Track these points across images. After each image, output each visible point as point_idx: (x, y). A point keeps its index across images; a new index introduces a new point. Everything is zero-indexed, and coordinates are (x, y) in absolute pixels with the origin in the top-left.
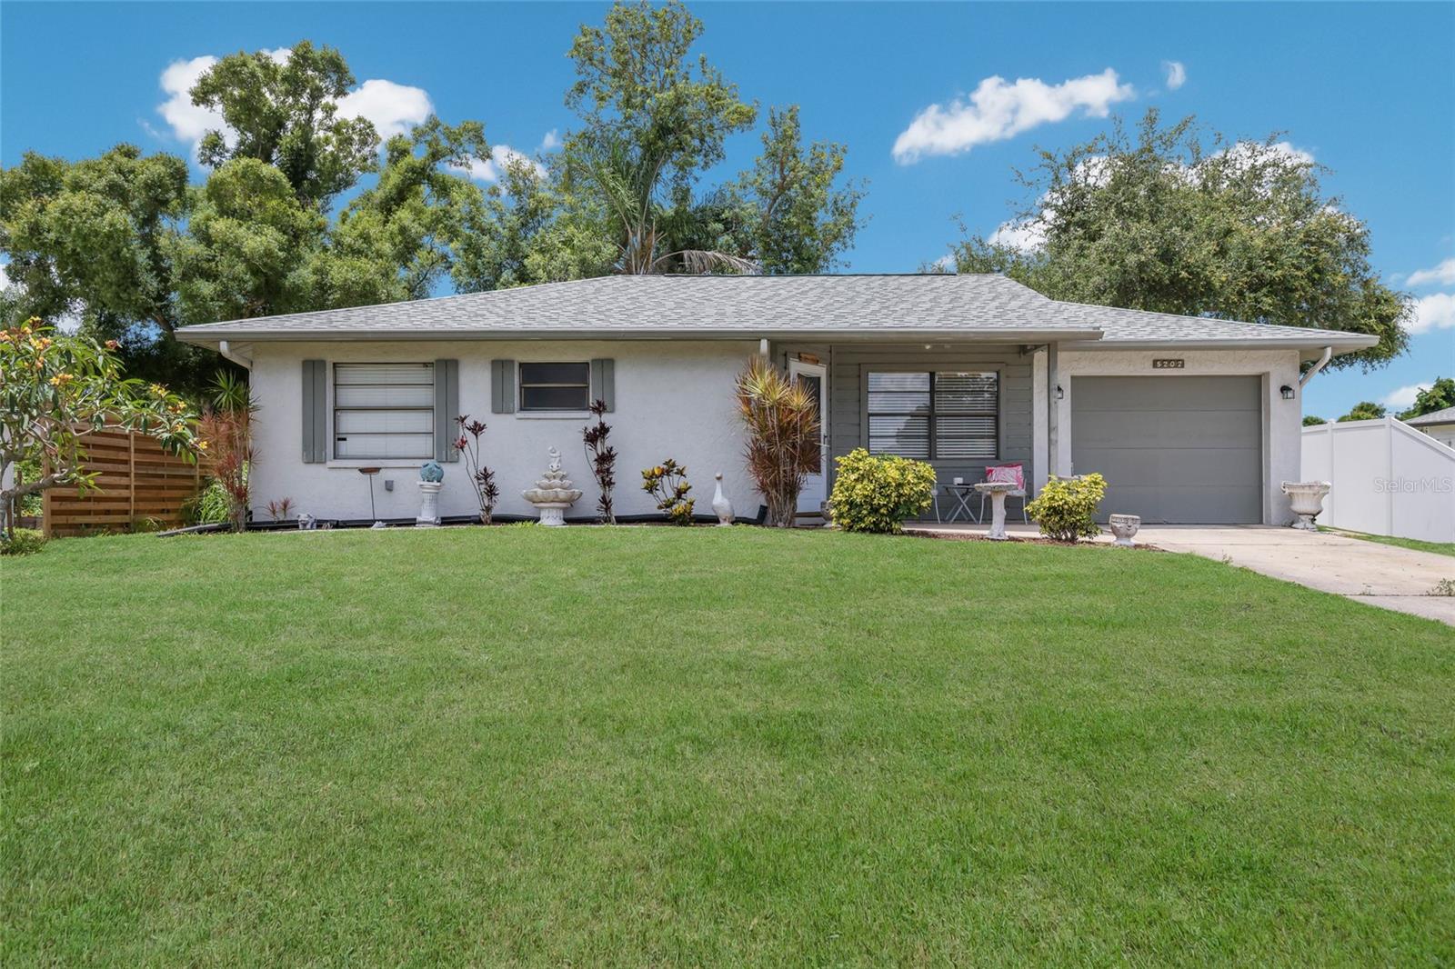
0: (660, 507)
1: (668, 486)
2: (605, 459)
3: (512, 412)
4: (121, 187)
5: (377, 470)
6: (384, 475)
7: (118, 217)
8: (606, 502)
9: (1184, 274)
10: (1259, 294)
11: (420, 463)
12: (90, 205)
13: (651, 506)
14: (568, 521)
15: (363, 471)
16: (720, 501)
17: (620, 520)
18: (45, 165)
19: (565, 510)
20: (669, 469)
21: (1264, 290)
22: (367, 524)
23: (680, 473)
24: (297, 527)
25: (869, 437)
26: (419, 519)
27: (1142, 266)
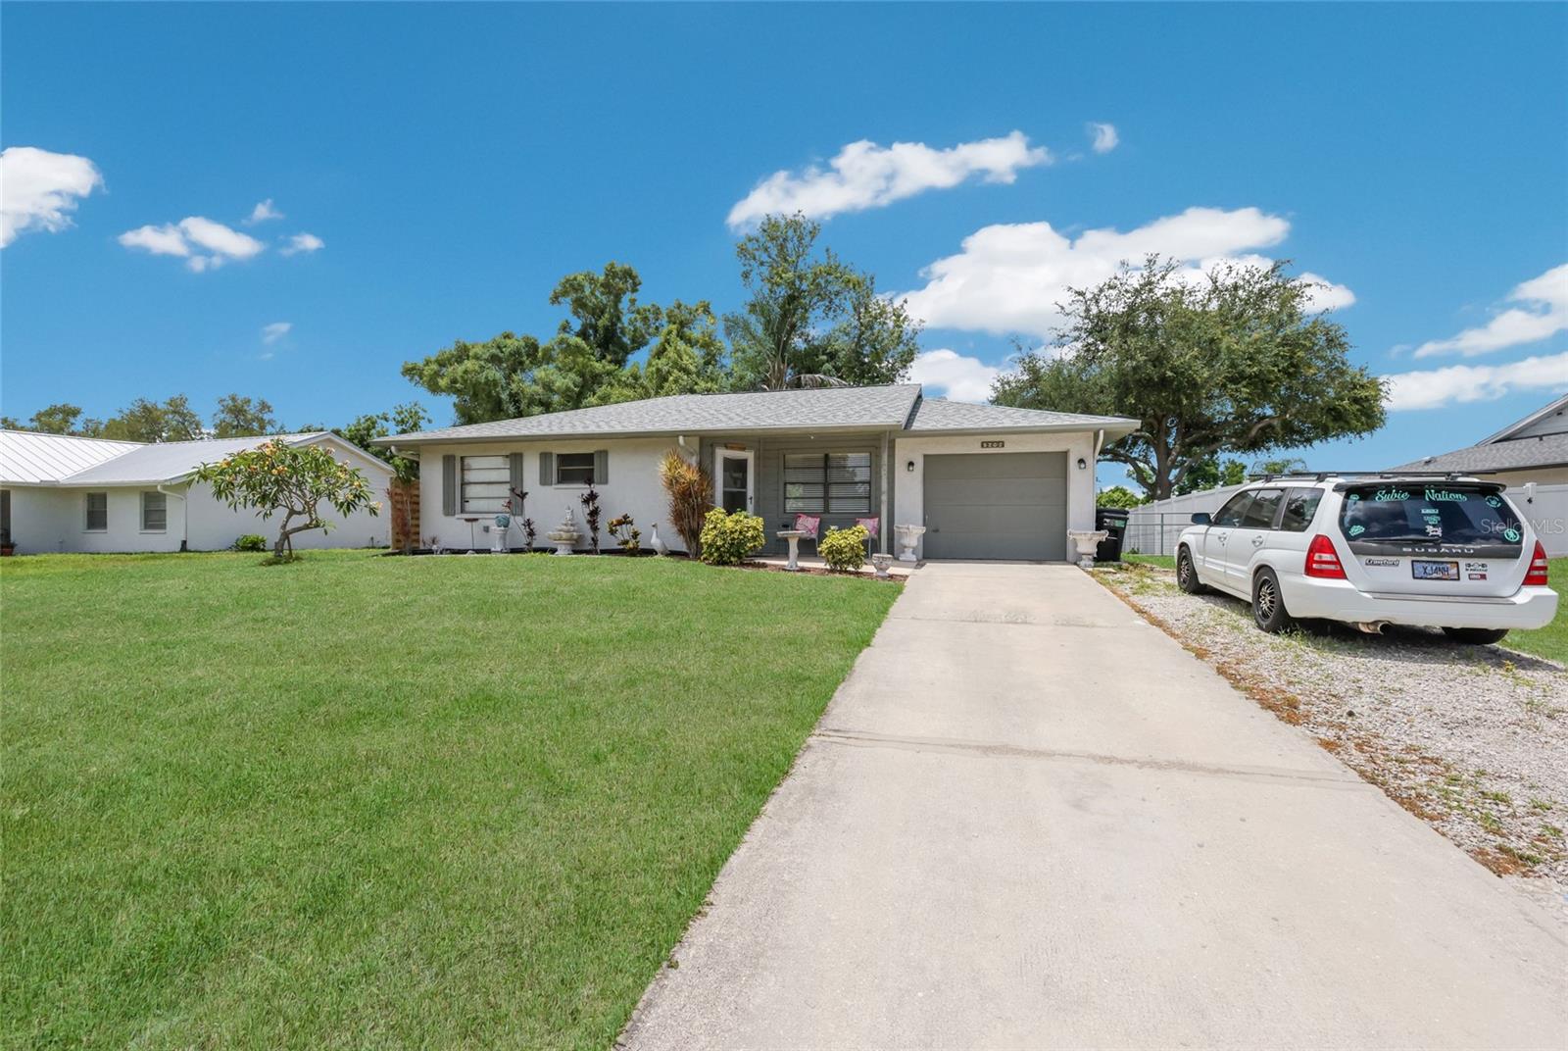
0: (619, 544)
1: (624, 532)
2: (594, 513)
3: (551, 484)
4: (497, 356)
5: (476, 520)
6: (482, 523)
7: (495, 373)
8: (595, 540)
9: (1169, 373)
10: (1239, 386)
11: (495, 515)
12: (477, 368)
13: (613, 543)
14: (575, 552)
15: (467, 520)
16: (655, 542)
17: (603, 552)
18: (465, 346)
19: (573, 545)
20: (625, 521)
21: (1244, 383)
22: (464, 552)
23: (631, 523)
24: (433, 553)
25: (786, 498)
26: (493, 549)
27: (1135, 369)
